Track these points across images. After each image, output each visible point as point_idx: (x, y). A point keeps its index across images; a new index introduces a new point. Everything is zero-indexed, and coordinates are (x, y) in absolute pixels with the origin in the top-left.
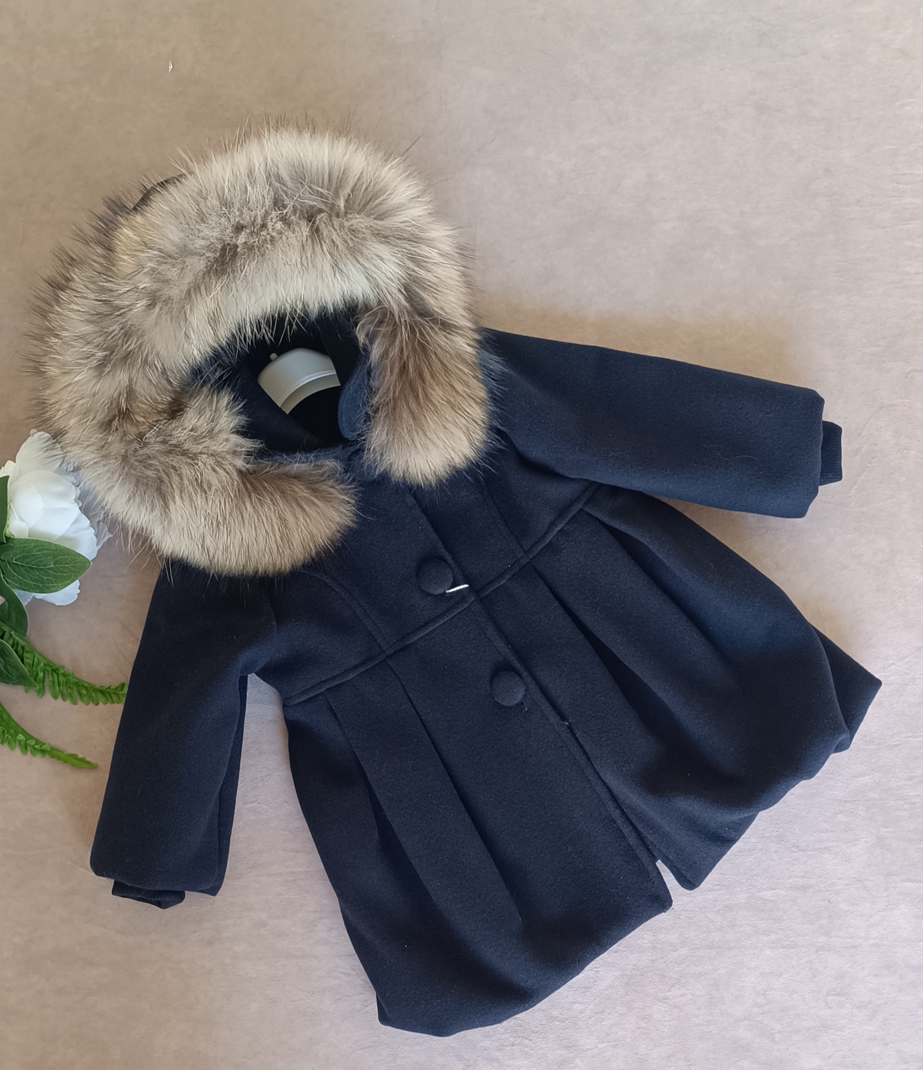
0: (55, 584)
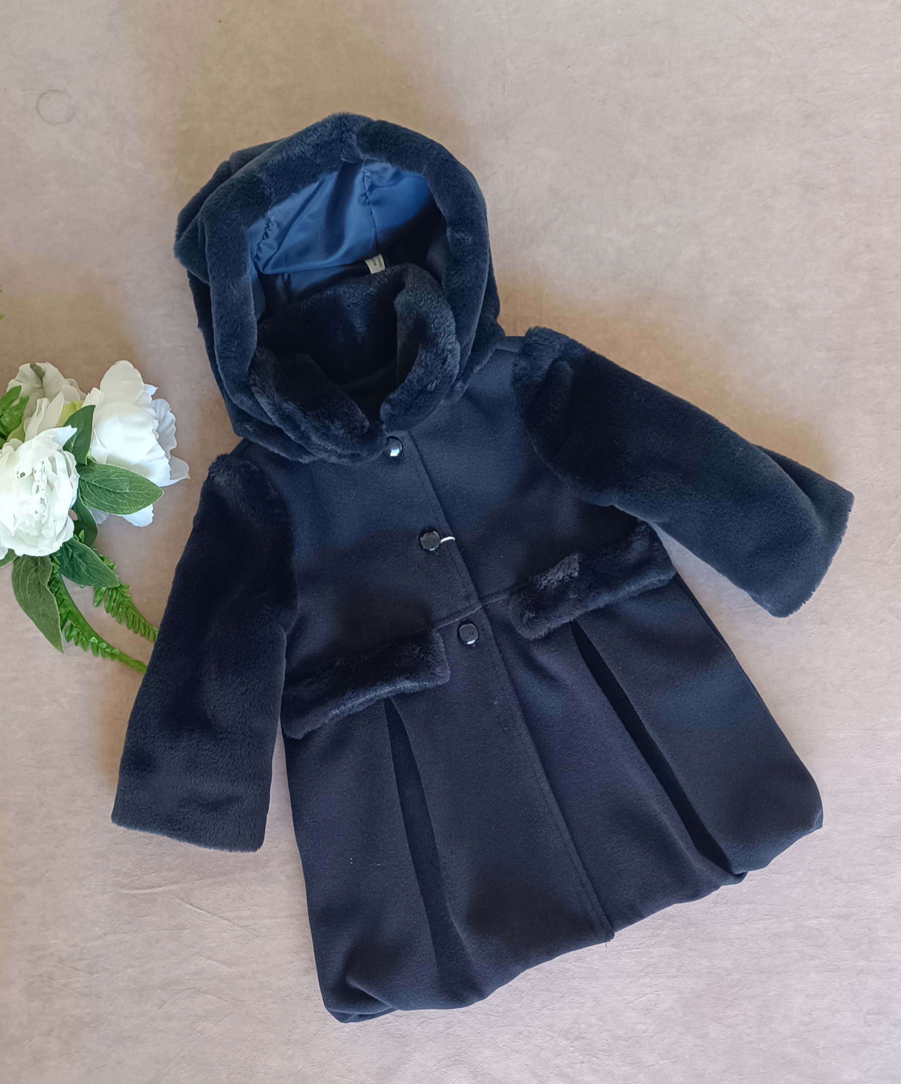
0: (129, 508)
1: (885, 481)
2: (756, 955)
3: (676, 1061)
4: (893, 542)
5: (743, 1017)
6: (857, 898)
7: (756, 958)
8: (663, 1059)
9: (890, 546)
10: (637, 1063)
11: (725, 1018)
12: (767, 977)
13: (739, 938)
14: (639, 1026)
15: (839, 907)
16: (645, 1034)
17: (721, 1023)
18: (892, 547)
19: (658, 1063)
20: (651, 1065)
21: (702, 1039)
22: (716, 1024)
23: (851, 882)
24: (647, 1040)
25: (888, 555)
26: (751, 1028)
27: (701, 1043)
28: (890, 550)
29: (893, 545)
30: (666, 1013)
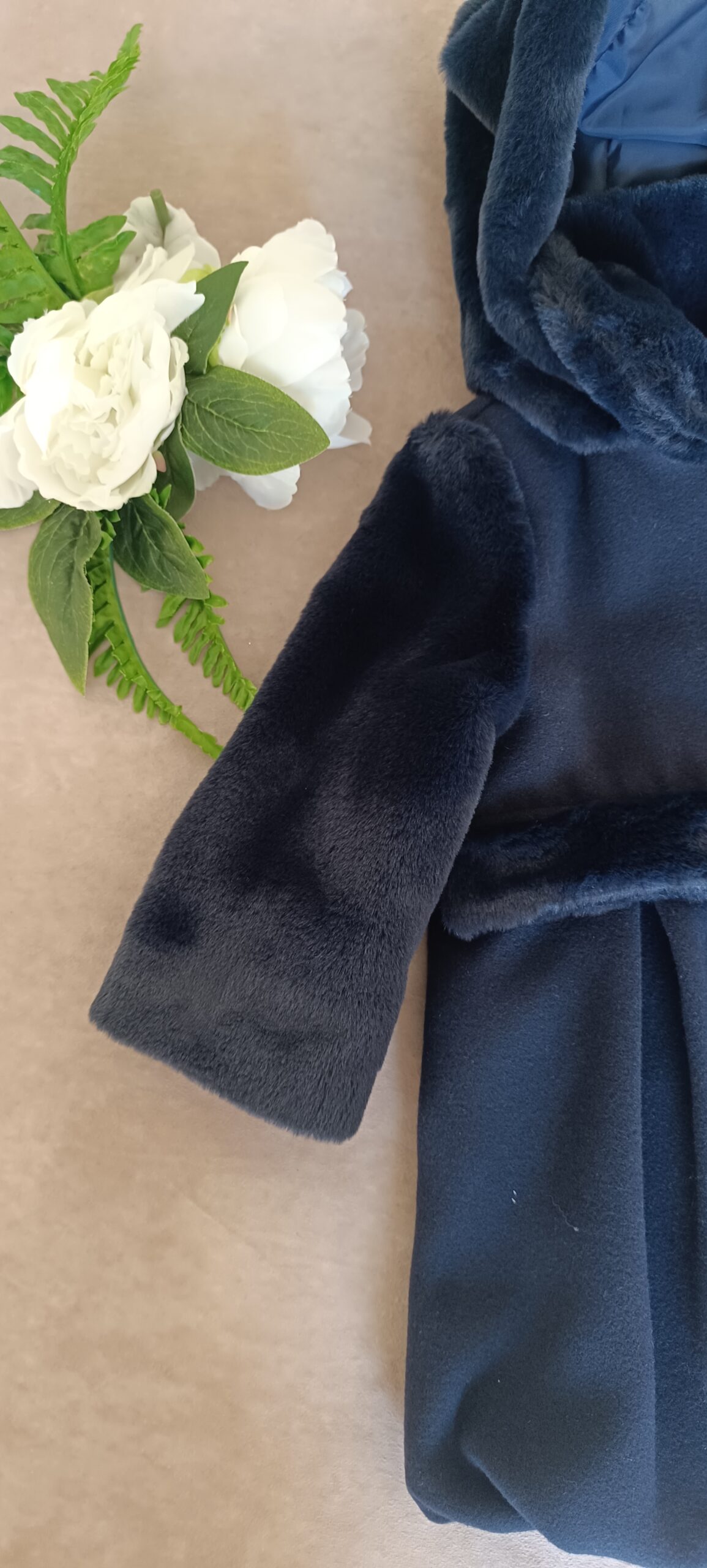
0: (259, 463)
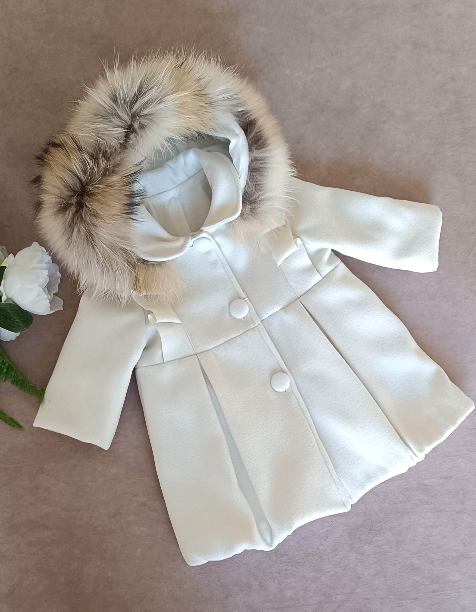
1: (466, 215)
2: (393, 502)
3: (345, 569)
4: (472, 250)
5: (386, 541)
6: (455, 466)
7: (393, 504)
8: (337, 568)
9: (470, 253)
10: (320, 570)
11: (375, 541)
12: (401, 515)
13: (383, 492)
14: (321, 547)
15: (444, 472)
16: (325, 552)
17: (372, 545)
18: (471, 254)
19: (333, 570)
20: (329, 572)
21: (361, 554)
22: (369, 545)
23: (451, 456)
24: (327, 555)
25: (469, 259)
26: (391, 548)
27: (360, 557)
28: (470, 256)
29: (472, 253)
30: (338, 539)
